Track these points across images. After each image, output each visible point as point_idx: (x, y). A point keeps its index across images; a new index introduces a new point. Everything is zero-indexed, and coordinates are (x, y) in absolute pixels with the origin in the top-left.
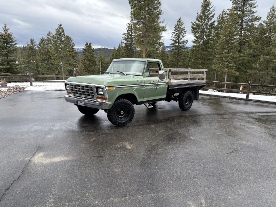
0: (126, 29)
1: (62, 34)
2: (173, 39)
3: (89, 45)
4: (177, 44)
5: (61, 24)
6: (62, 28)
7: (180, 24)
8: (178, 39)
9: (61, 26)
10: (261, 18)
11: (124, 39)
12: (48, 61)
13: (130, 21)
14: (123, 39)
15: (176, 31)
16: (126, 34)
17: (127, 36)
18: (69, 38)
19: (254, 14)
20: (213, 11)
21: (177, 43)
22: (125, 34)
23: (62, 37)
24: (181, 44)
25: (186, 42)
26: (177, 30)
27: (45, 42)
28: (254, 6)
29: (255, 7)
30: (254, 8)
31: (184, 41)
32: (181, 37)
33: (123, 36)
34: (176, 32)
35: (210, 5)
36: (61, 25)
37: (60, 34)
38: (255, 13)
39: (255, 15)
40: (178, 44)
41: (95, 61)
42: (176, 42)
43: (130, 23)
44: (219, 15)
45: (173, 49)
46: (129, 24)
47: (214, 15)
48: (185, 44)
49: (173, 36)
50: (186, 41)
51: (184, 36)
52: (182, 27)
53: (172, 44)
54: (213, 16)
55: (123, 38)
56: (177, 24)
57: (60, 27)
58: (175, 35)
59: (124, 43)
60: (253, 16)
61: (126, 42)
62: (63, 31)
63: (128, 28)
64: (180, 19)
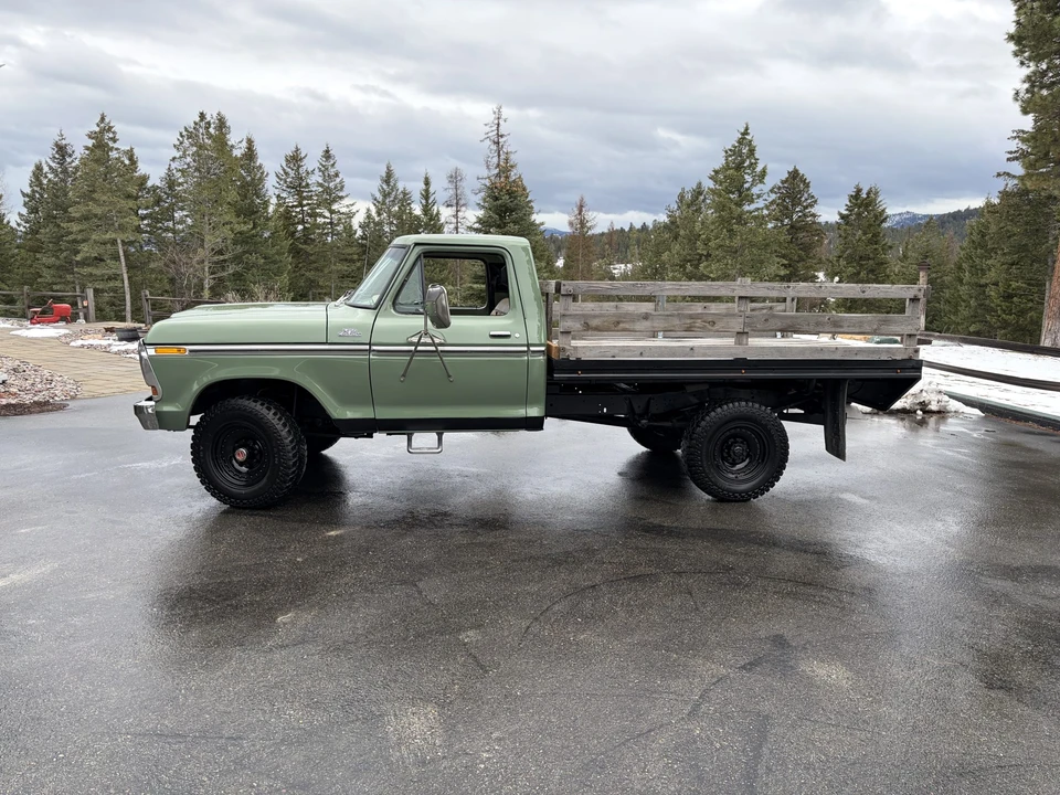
1: (748, 163)
3: (864, 196)
5: (747, 129)
6: (750, 141)
9: (748, 134)
11: (1014, 159)
12: (697, 267)
14: (1008, 159)
16: (1026, 136)
18: (799, 174)
22: (1020, 135)
23: (746, 177)
27: (704, 201)
33: (1015, 145)
36: (746, 133)
37: (739, 167)
41: (882, 264)
55: (1011, 153)
57: (744, 138)
59: (1014, 177)
62: (752, 151)
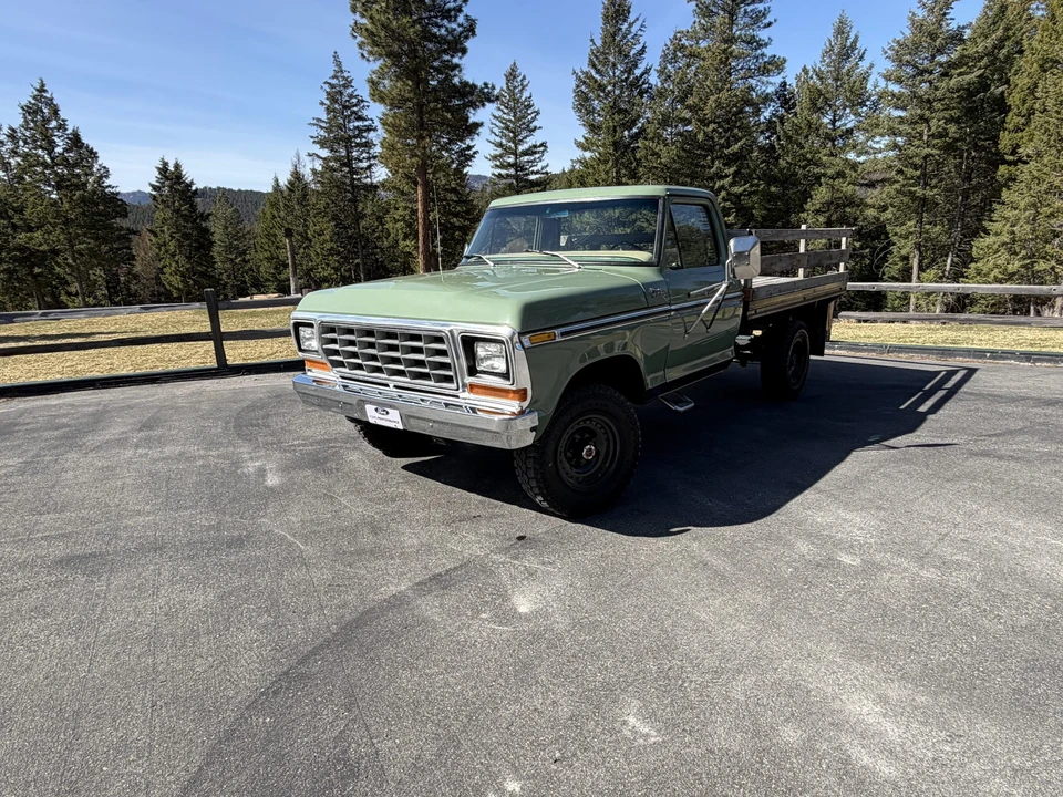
0: (322, 103)
1: (54, 124)
2: (498, 139)
3: (172, 169)
4: (511, 160)
5: (43, 86)
6: (52, 99)
7: (515, 88)
8: (513, 140)
9: (45, 91)
10: (785, 60)
11: (318, 142)
13: (333, 73)
14: (313, 143)
15: (506, 111)
16: (323, 125)
17: (329, 130)
19: (764, 50)
20: (639, 33)
21: (512, 153)
22: (317, 123)
23: (56, 139)
24: (526, 158)
25: (542, 149)
26: (507, 108)
28: (766, 21)
29: (770, 24)
30: (765, 27)
31: (535, 146)
32: (524, 133)
33: (315, 132)
34: (505, 116)
35: (629, 12)
36: (42, 89)
37: (43, 127)
38: (766, 45)
39: (768, 52)
40: (516, 158)
41: (205, 232)
42: (508, 151)
43: (334, 81)
44: (664, 51)
45: (500, 176)
46: (332, 86)
47: (644, 47)
48: (537, 156)
49: (497, 130)
50: (542, 145)
51: (535, 128)
52: (526, 94)
53: (495, 158)
54: (643, 51)
55: (312, 137)
56: (505, 88)
57: (42, 96)
58: (502, 126)
59: (320, 158)
60: (763, 55)
61: (325, 153)
62: (55, 112)
63: (327, 102)
64: (513, 70)
